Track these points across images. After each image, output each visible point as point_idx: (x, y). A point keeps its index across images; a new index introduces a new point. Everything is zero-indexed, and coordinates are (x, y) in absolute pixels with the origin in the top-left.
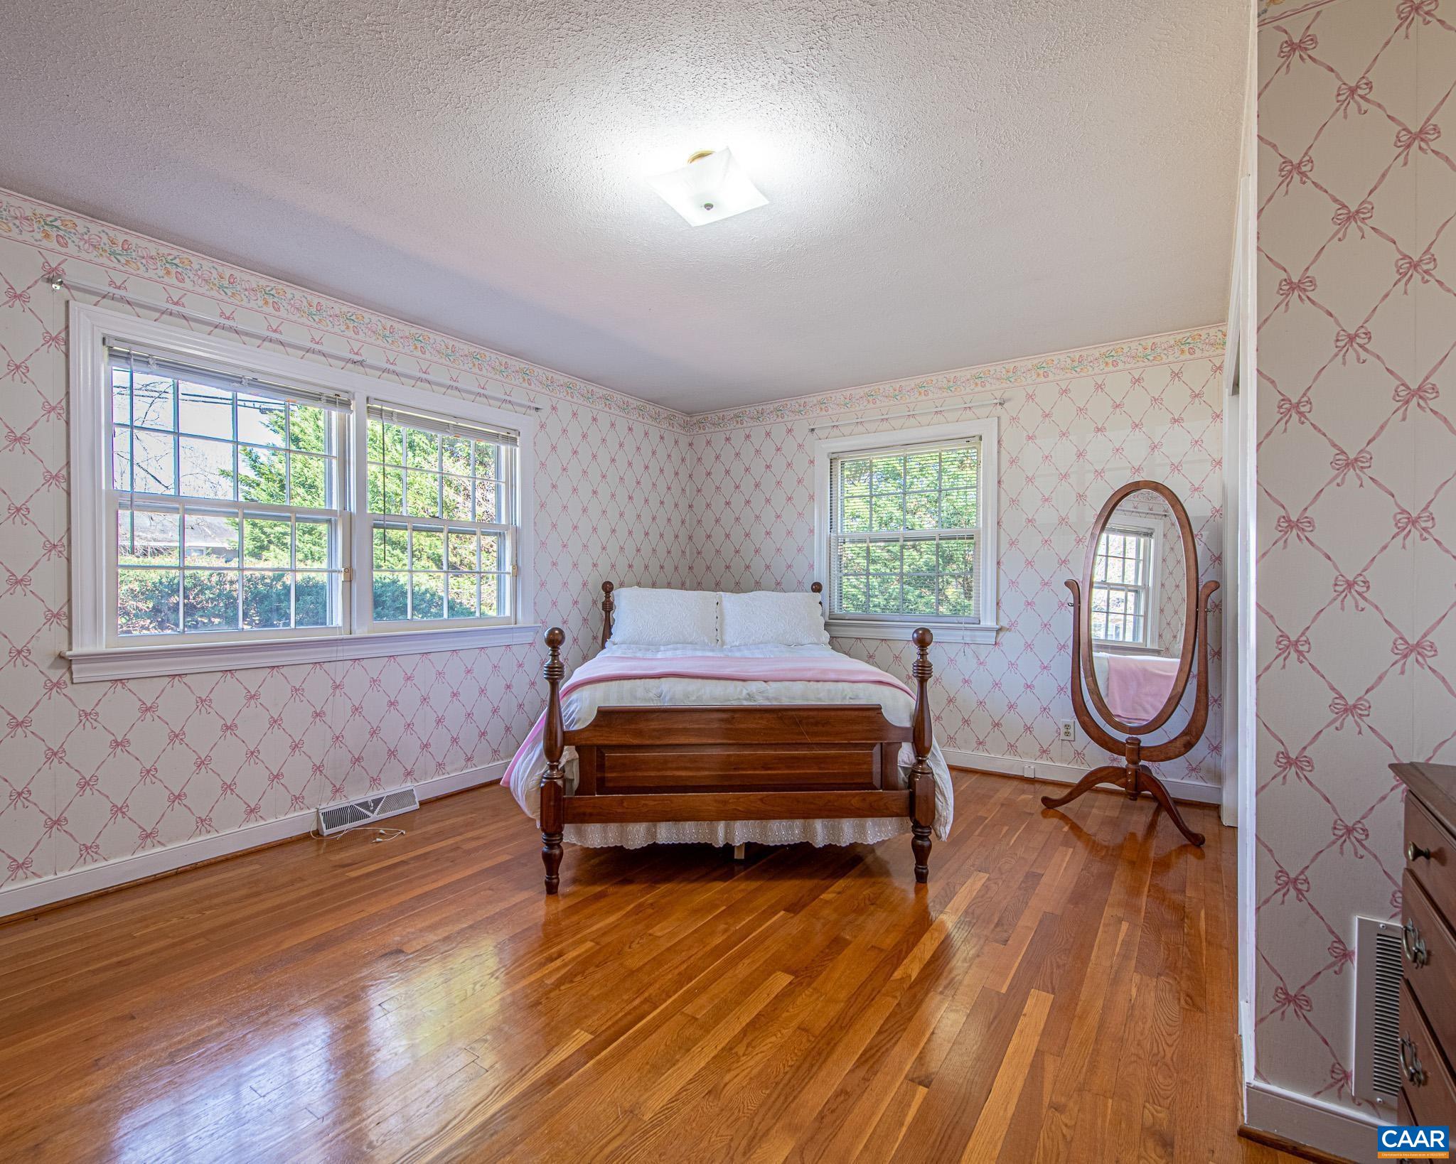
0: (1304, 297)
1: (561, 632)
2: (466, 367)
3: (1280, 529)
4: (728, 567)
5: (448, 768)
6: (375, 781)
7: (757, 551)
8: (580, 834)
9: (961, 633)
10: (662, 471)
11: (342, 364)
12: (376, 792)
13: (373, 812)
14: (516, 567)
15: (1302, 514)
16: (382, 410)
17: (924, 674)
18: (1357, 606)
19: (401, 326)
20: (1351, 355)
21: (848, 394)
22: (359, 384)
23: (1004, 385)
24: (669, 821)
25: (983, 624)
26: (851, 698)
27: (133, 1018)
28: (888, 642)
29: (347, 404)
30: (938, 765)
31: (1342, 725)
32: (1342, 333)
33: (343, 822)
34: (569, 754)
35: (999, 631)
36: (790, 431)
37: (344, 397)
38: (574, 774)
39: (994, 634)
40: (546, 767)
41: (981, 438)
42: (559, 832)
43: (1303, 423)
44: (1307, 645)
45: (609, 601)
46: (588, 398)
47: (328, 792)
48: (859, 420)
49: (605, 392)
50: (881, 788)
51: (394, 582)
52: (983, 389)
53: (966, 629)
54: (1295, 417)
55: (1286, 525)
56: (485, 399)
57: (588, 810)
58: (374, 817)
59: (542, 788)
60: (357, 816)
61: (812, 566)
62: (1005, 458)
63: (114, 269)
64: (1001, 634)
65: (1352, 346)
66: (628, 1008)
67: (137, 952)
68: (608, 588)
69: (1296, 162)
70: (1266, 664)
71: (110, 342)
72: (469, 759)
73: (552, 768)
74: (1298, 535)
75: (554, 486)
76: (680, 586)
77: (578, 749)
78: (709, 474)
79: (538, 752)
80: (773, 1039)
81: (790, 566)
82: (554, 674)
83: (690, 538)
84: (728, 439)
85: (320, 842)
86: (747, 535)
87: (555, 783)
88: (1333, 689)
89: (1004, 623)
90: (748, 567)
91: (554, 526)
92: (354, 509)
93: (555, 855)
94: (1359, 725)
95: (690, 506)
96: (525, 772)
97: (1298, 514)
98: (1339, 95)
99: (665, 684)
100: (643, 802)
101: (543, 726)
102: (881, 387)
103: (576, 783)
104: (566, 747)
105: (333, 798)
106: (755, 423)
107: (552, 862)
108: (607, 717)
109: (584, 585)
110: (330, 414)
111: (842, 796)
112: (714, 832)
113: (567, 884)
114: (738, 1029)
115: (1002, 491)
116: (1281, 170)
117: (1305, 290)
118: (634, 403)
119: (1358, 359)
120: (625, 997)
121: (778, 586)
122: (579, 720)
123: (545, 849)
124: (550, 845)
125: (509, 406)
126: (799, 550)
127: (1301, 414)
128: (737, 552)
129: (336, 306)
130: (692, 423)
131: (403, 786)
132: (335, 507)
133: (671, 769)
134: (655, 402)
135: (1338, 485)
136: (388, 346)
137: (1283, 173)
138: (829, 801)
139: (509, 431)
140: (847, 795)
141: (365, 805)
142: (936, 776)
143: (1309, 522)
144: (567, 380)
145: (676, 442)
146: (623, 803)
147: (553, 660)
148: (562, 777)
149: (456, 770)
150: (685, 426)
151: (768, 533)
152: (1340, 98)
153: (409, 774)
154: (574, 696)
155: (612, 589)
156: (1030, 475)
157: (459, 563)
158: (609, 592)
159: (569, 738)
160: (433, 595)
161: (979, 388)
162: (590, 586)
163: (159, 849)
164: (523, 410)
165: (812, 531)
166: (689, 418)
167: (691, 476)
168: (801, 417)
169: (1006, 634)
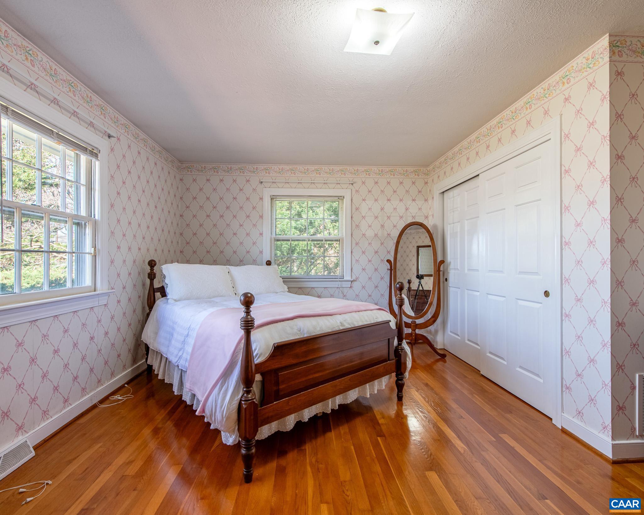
3: (616, 242)
4: (208, 252)
7: (228, 243)
9: (337, 283)
14: (96, 249)
18: (635, 269)
21: (281, 167)
23: (353, 176)
25: (345, 279)
28: (302, 289)
35: (352, 281)
36: (248, 181)
39: (350, 283)
40: (242, 392)
41: (343, 197)
45: (154, 272)
46: (136, 138)
48: (287, 181)
49: (144, 137)
52: (345, 176)
53: (339, 281)
55: (618, 241)
61: (261, 252)
62: (354, 207)
64: (353, 283)
68: (152, 264)
70: (613, 291)
72: (65, 401)
73: (248, 392)
75: (118, 193)
78: (195, 198)
81: (248, 252)
83: (181, 234)
84: (208, 180)
86: (221, 234)
89: (354, 278)
91: (118, 221)
94: (636, 309)
99: (300, 323)
102: (298, 167)
106: (226, 174)
109: (134, 262)
115: (353, 222)
118: (157, 147)
125: (93, 130)
126: (254, 244)
130: (183, 167)
144: (125, 122)
149: (57, 413)
150: (179, 168)
151: (235, 234)
155: (155, 265)
156: (364, 215)
158: (154, 267)
161: (343, 176)
162: (137, 263)
164: (101, 135)
165: (261, 234)
166: (180, 164)
167: (181, 198)
168: (254, 175)
169: (355, 283)
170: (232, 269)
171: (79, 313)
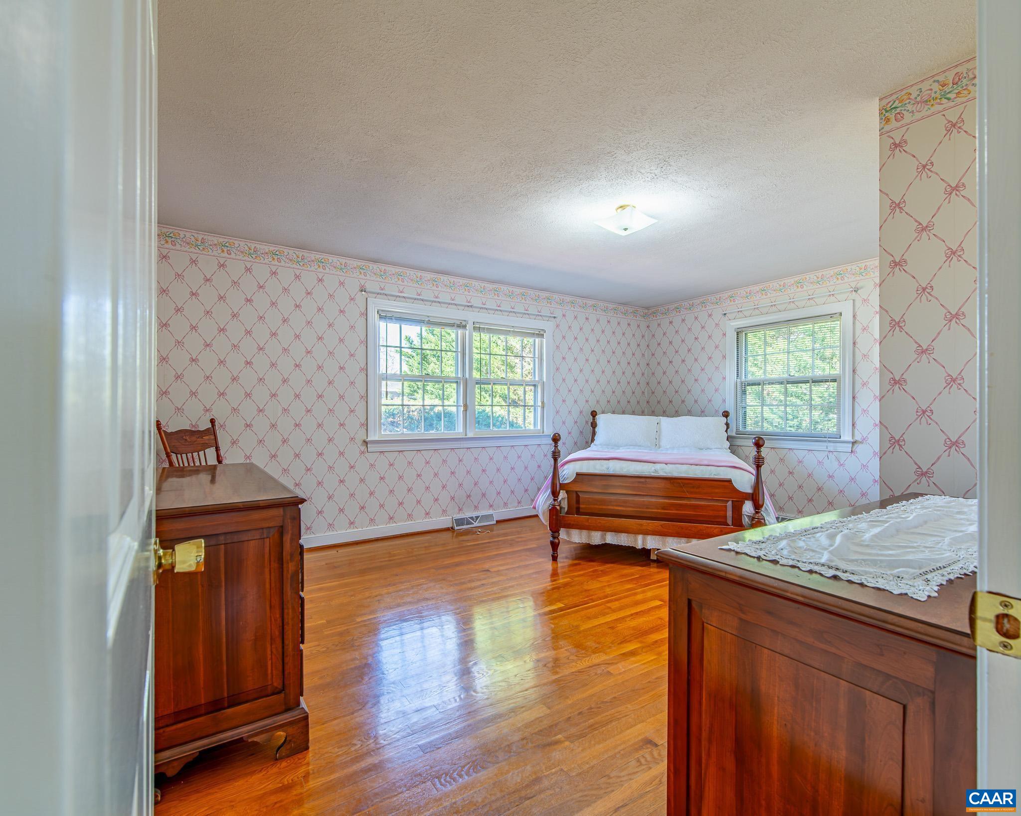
0: (901, 269)
1: (559, 435)
2: (519, 300)
3: (891, 384)
4: (671, 401)
5: (509, 506)
6: (476, 508)
7: (689, 391)
8: (568, 534)
9: (826, 444)
10: (629, 344)
11: (463, 308)
12: (477, 513)
13: (475, 522)
14: (543, 403)
15: (901, 377)
16: (480, 327)
17: (759, 462)
18: (927, 423)
19: (488, 285)
20: (924, 297)
21: (748, 290)
22: (471, 317)
23: (858, 278)
24: (612, 532)
25: (842, 439)
26: (715, 475)
27: (397, 575)
29: (464, 327)
30: (768, 515)
31: (920, 482)
32: (920, 287)
33: (463, 525)
34: (562, 495)
35: (854, 443)
36: (710, 315)
37: (464, 323)
38: (565, 505)
39: (851, 445)
40: (552, 500)
41: (841, 314)
42: (558, 531)
43: (901, 332)
44: (904, 442)
45: (595, 422)
46: (584, 307)
47: (457, 510)
48: (756, 307)
49: (593, 303)
50: (732, 525)
51: (484, 411)
52: (842, 282)
53: (830, 442)
54: (897, 328)
55: (893, 382)
56: (527, 316)
57: (572, 523)
58: (476, 524)
59: (550, 509)
60: (469, 523)
61: (724, 401)
62: (859, 327)
63: (381, 282)
64: (856, 446)
65: (924, 293)
66: (581, 600)
67: (395, 558)
68: (594, 414)
69: (897, 202)
70: (884, 452)
71: (380, 312)
72: (519, 503)
73: (555, 500)
74: (899, 387)
75: (564, 358)
76: (641, 413)
77: (567, 492)
78: (659, 344)
79: (548, 493)
80: (645, 619)
81: (710, 401)
82: (556, 456)
83: (648, 384)
84: (671, 322)
85: (453, 532)
86: (683, 381)
87: (556, 508)
88: (916, 464)
89: (858, 437)
90: (683, 401)
91: (564, 380)
92: (467, 376)
93: (556, 542)
94: (928, 482)
95: (647, 365)
96: (542, 502)
97: (899, 377)
98: (918, 169)
99: (611, 463)
100: (599, 521)
101: (550, 481)
102: (770, 284)
103: (566, 509)
104: (561, 491)
105: (459, 513)
106: (688, 312)
107: (555, 546)
108: (580, 477)
109: (581, 412)
110: (457, 332)
111: (708, 527)
112: (636, 540)
113: (563, 558)
114: (630, 613)
115: (857, 349)
116: (891, 207)
117: (902, 266)
118: (611, 306)
119: (927, 300)
120: (581, 597)
121: (689, 413)
122: (568, 478)
123: (551, 539)
124: (554, 537)
125: (540, 318)
126: (716, 390)
127: (901, 327)
128: (677, 392)
129: (461, 281)
130: (649, 314)
131: (489, 511)
132: (459, 376)
133: (613, 506)
134: (624, 304)
135: (918, 362)
136: (483, 296)
137: (891, 208)
138: (701, 530)
139: (540, 331)
140: (711, 527)
141: (472, 518)
142: (766, 521)
143: (904, 381)
144: (571, 299)
145: (638, 326)
146: (588, 520)
147: (555, 449)
148: (559, 505)
149: (513, 507)
150: (645, 316)
151: (696, 380)
152: (918, 170)
153: (491, 506)
154: (566, 467)
155: (596, 415)
157: (517, 399)
158: (595, 416)
159: (563, 486)
160: (503, 418)
161: (840, 281)
162: (584, 413)
163: (395, 525)
164: (547, 318)
165: (724, 378)
166: (647, 311)
167: (648, 346)
168: (717, 306)
169: (860, 445)
170: (664, 420)
171: (529, 447)
